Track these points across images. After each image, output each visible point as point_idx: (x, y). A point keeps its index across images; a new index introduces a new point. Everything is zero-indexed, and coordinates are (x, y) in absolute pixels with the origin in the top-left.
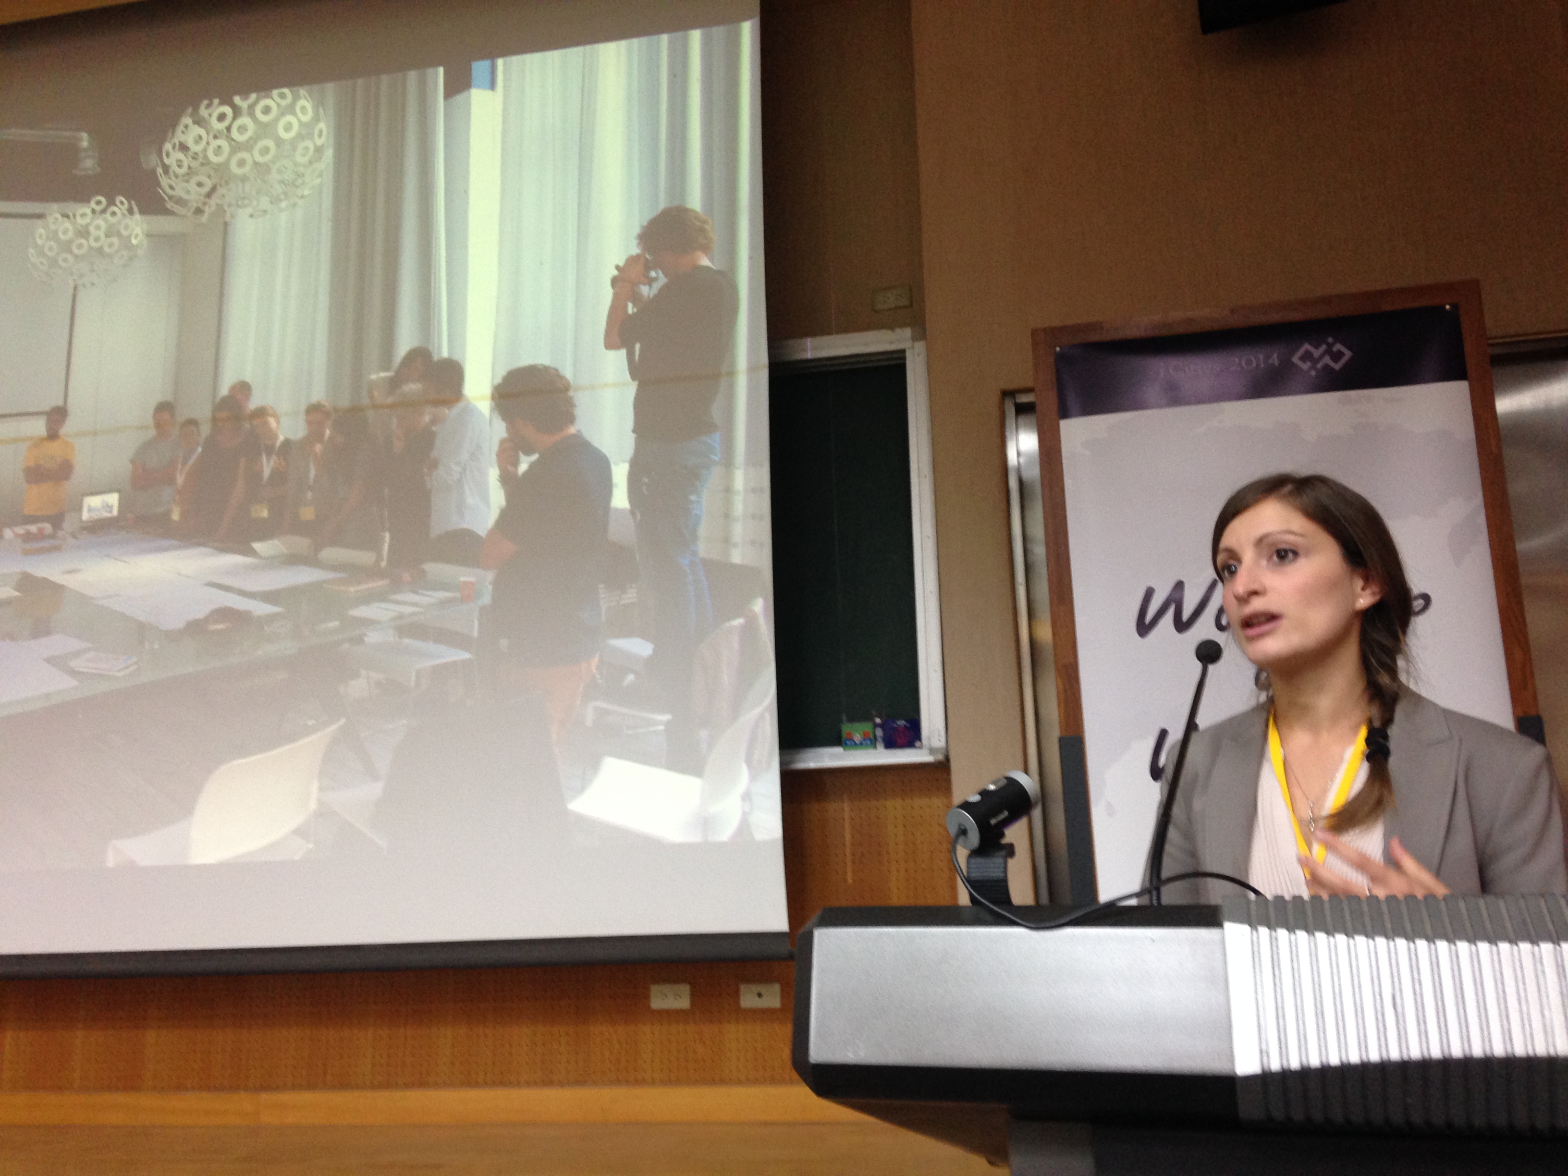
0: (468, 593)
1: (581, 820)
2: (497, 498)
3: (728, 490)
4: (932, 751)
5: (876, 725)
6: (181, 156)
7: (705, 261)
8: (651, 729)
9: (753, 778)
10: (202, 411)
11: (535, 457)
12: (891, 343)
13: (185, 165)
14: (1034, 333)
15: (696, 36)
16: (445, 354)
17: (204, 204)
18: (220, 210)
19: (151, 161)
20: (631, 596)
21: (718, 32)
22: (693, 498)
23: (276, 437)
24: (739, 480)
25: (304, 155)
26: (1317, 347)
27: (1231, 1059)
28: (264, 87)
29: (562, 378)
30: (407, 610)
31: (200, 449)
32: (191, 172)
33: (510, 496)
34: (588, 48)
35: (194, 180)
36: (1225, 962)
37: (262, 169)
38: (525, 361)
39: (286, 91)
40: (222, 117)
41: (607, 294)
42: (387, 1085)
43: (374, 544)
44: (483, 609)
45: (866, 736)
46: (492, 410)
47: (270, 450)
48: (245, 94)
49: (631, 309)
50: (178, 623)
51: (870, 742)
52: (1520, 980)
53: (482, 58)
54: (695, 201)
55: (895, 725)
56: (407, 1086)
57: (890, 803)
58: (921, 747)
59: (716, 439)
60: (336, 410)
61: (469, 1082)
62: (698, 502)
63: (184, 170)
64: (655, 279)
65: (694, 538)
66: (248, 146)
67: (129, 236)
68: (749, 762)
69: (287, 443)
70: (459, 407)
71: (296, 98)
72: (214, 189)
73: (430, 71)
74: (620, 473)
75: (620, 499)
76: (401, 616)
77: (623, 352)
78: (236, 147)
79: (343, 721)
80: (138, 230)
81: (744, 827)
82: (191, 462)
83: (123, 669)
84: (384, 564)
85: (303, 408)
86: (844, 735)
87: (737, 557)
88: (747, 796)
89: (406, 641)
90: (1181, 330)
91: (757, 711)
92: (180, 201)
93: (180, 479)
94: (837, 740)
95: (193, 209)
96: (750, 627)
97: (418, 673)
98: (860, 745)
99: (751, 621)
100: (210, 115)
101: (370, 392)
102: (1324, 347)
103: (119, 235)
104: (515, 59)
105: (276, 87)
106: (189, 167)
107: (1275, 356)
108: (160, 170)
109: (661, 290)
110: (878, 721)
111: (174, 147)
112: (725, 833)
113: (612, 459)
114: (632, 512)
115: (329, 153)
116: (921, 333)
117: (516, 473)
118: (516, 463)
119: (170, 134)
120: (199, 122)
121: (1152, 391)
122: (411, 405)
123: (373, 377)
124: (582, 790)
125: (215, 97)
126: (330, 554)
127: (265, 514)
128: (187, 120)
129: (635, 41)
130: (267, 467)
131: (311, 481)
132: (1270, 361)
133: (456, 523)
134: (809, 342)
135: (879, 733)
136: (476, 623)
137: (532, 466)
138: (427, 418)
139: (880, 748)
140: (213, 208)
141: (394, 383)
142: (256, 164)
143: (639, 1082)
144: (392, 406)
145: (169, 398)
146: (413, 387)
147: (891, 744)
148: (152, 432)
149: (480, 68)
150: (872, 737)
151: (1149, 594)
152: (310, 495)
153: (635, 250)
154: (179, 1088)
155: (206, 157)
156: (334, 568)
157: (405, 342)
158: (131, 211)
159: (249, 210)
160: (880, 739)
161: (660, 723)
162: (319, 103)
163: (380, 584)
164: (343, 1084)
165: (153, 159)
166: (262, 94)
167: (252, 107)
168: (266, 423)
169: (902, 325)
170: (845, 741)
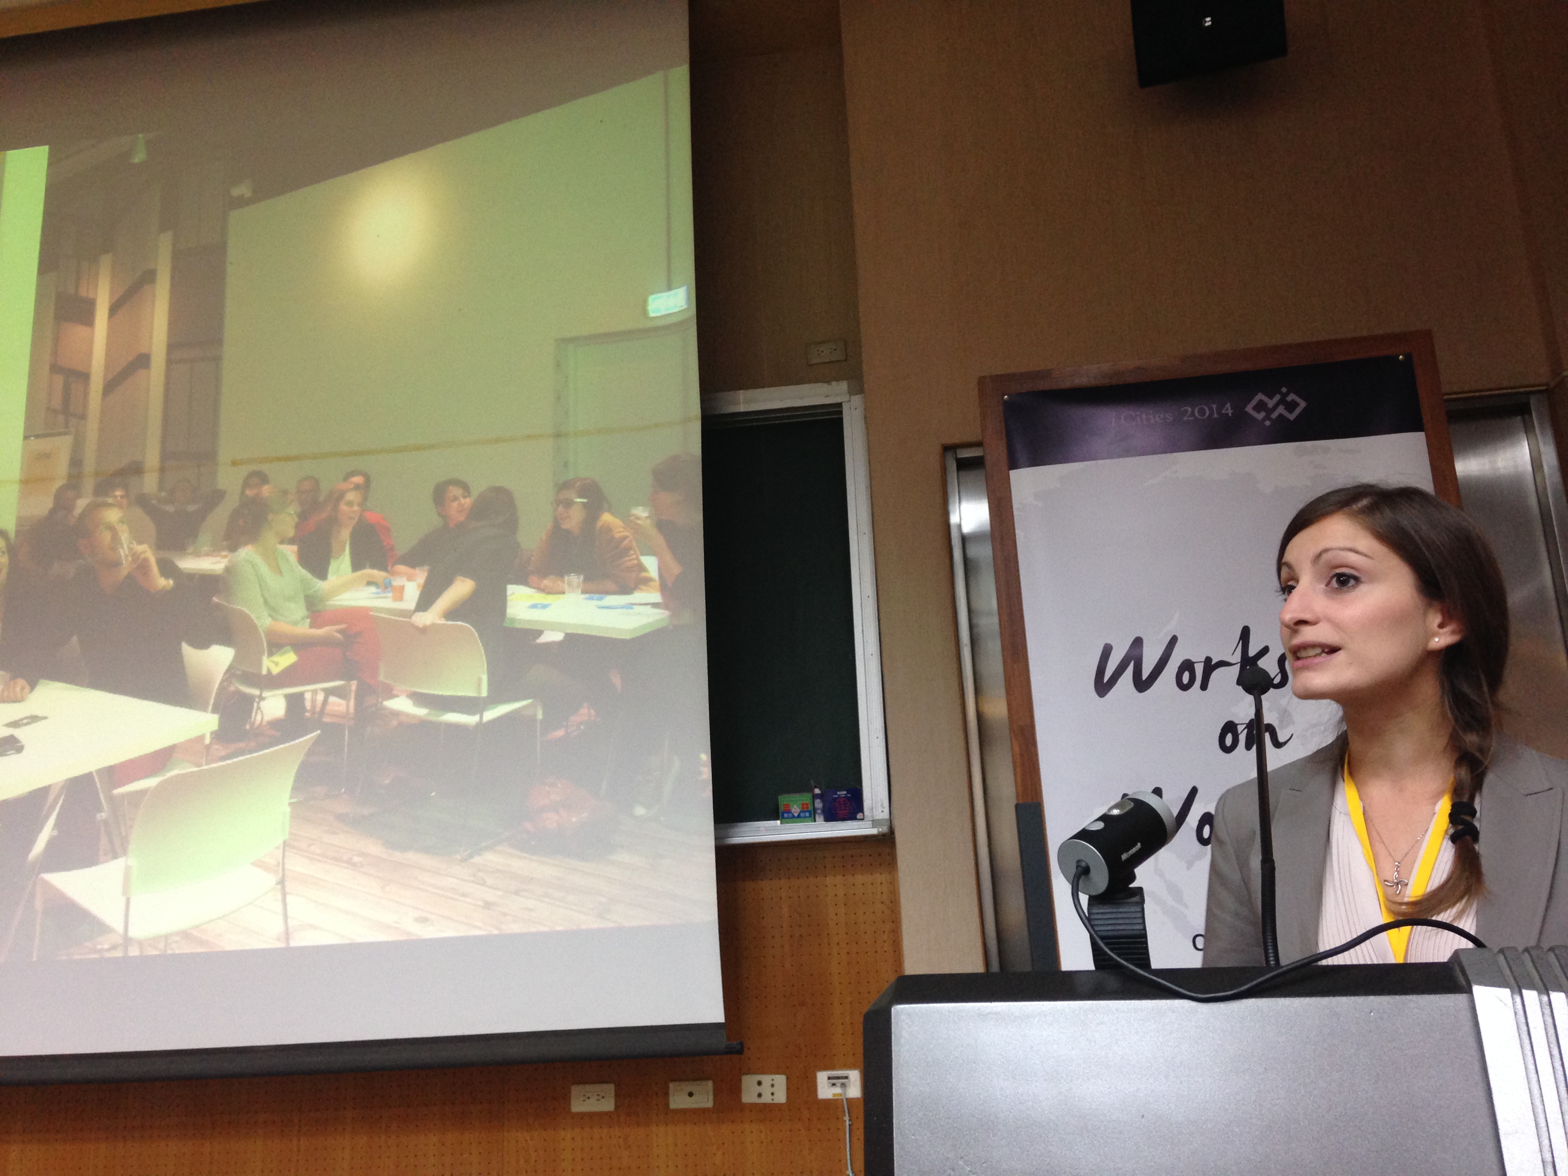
4: (875, 823)
5: (815, 797)
12: (828, 396)
14: (981, 381)
26: (1271, 397)
45: (804, 808)
51: (809, 814)
55: (835, 796)
58: (863, 819)
86: (781, 808)
90: (1130, 379)
94: (774, 813)
98: (799, 818)
102: (1277, 397)
107: (1228, 405)
110: (817, 791)
116: (858, 387)
121: (1103, 443)
132: (1224, 411)
134: (742, 395)
135: (819, 804)
147: (831, 816)
150: (811, 808)
151: (1107, 651)
160: (819, 811)
169: (838, 379)
170: (783, 813)
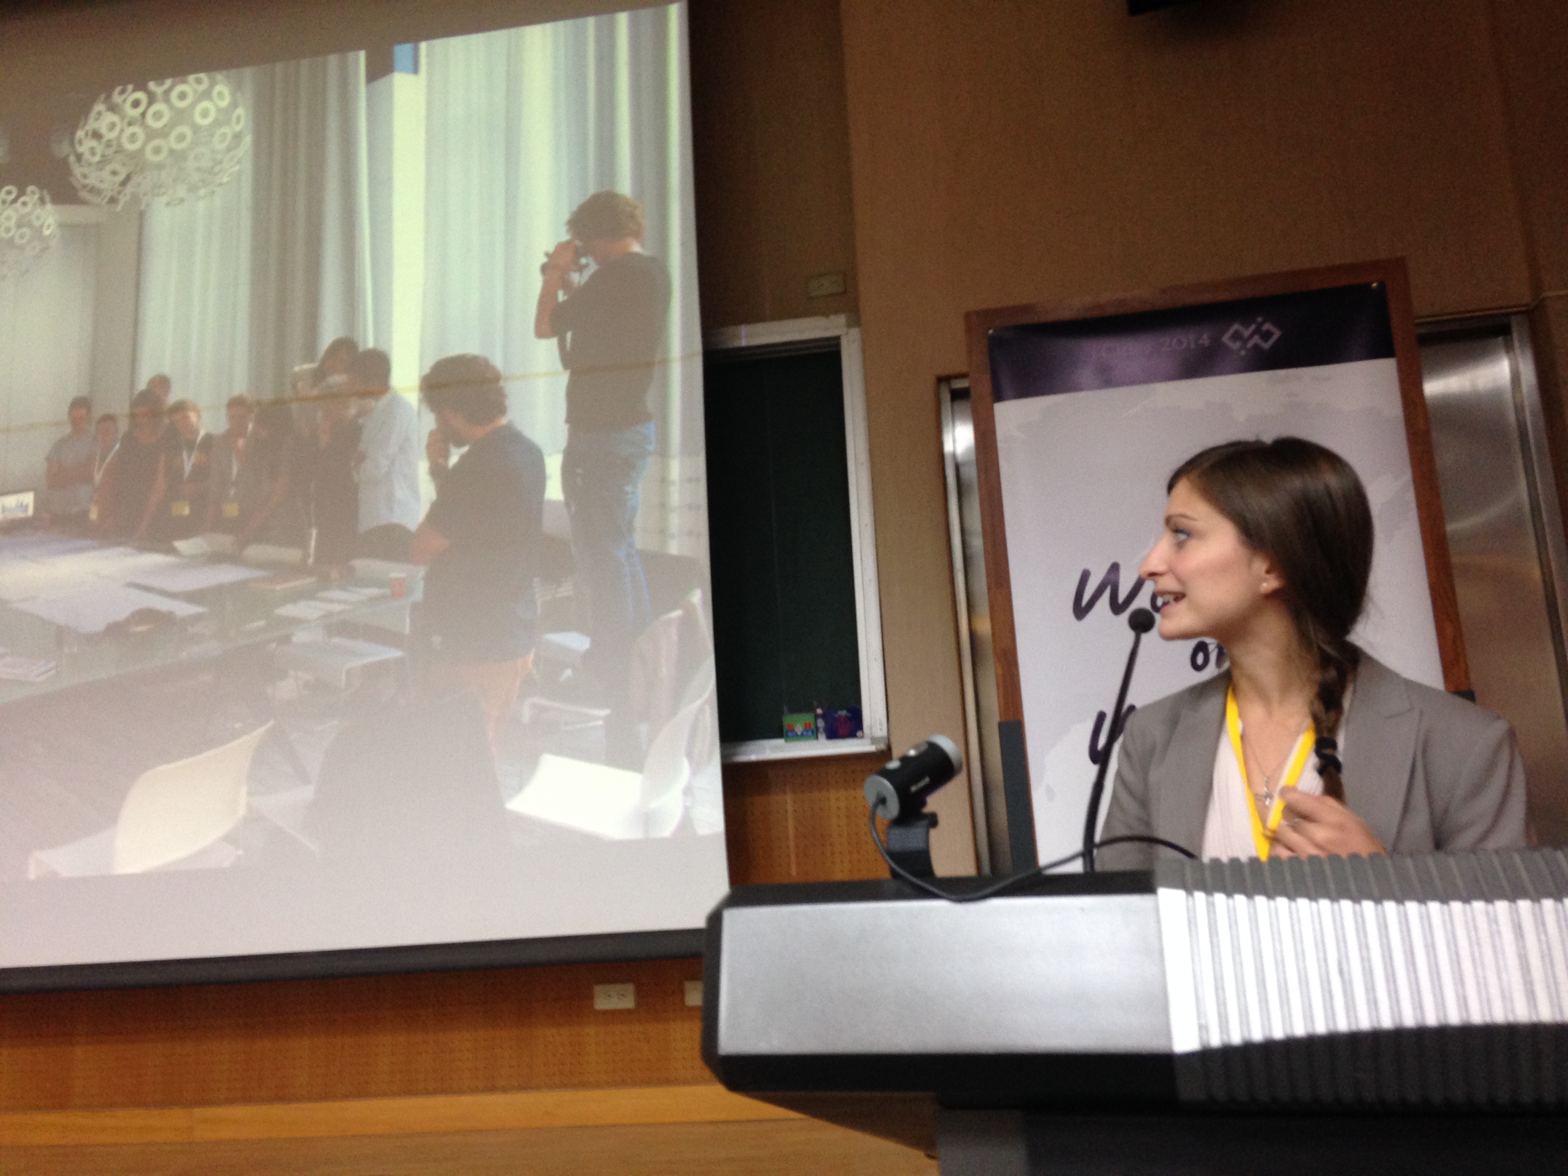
0: (399, 589)
1: (520, 819)
2: (427, 491)
3: (664, 480)
4: (874, 740)
5: (817, 717)
6: (94, 143)
7: (636, 248)
8: (591, 724)
9: (694, 772)
10: (121, 408)
11: (465, 449)
12: (826, 329)
13: (99, 152)
14: (968, 316)
15: (623, 19)
16: (371, 344)
17: (119, 193)
18: (135, 199)
19: (62, 149)
20: (566, 590)
21: (646, 14)
22: (628, 488)
23: (196, 432)
24: (675, 469)
25: (222, 141)
26: (1247, 326)
27: (1168, 1036)
28: (180, 72)
29: (493, 368)
30: (336, 608)
31: (118, 446)
32: (104, 161)
33: (441, 489)
34: (513, 31)
35: (109, 168)
36: (1160, 931)
37: (178, 157)
38: (454, 350)
39: (202, 76)
40: (136, 104)
41: (537, 283)
42: (326, 1096)
43: (301, 542)
44: (415, 607)
45: (807, 727)
46: (421, 401)
47: (190, 445)
48: (160, 78)
49: (561, 297)
50: (99, 626)
51: (812, 733)
52: (1475, 942)
53: (406, 40)
54: (625, 186)
55: (836, 716)
56: (346, 1097)
57: (833, 794)
58: (862, 737)
59: (650, 429)
60: (259, 403)
61: (409, 1091)
62: (634, 493)
63: (97, 158)
64: (586, 266)
65: (631, 529)
66: (163, 133)
67: (42, 226)
68: (689, 755)
69: (208, 438)
70: (385, 399)
71: (213, 84)
72: (128, 179)
73: (351, 55)
74: (554, 465)
75: (554, 490)
76: (329, 615)
77: (554, 342)
78: (152, 134)
79: (271, 723)
80: (51, 220)
81: (686, 822)
82: (109, 459)
83: (42, 673)
84: (311, 561)
85: (225, 400)
86: (785, 728)
87: (674, 548)
88: (688, 791)
89: (336, 640)
90: (1110, 311)
91: (699, 702)
92: (93, 190)
93: (98, 477)
94: (778, 732)
95: (106, 199)
96: (688, 621)
97: (348, 673)
98: (802, 737)
99: (689, 614)
100: (124, 101)
101: (294, 386)
102: (1253, 327)
103: (30, 225)
104: (439, 44)
105: (191, 73)
106: (103, 156)
107: (1205, 336)
108: (72, 159)
109: (592, 278)
110: (819, 711)
111: (87, 134)
112: (667, 829)
113: (546, 451)
114: (567, 504)
115: (248, 140)
116: (855, 321)
117: (446, 467)
118: (446, 456)
119: (81, 123)
120: (113, 108)
121: (1086, 374)
122: (335, 396)
123: (297, 369)
124: (520, 788)
125: (129, 83)
126: (254, 551)
127: (186, 511)
128: (99, 107)
129: (561, 25)
130: (188, 462)
131: (234, 477)
132: (1201, 342)
133: (385, 518)
134: (744, 330)
135: (821, 723)
136: (408, 621)
137: (463, 458)
138: (352, 411)
139: (822, 737)
140: (128, 197)
141: (319, 375)
142: (172, 152)
143: (583, 1085)
144: (317, 398)
145: (84, 392)
146: (337, 379)
147: (833, 734)
148: (68, 429)
149: (402, 51)
150: (813, 727)
151: (1085, 577)
152: (232, 492)
153: (565, 237)
154: (111, 1105)
155: (119, 145)
156: (259, 566)
157: (330, 332)
158: (42, 201)
159: (165, 199)
160: (821, 730)
161: (598, 718)
162: (237, 88)
163: (310, 581)
164: (281, 1096)
165: (65, 148)
166: (178, 79)
167: (167, 92)
168: (186, 418)
169: (837, 312)
170: (787, 733)
